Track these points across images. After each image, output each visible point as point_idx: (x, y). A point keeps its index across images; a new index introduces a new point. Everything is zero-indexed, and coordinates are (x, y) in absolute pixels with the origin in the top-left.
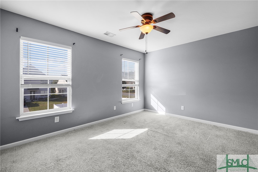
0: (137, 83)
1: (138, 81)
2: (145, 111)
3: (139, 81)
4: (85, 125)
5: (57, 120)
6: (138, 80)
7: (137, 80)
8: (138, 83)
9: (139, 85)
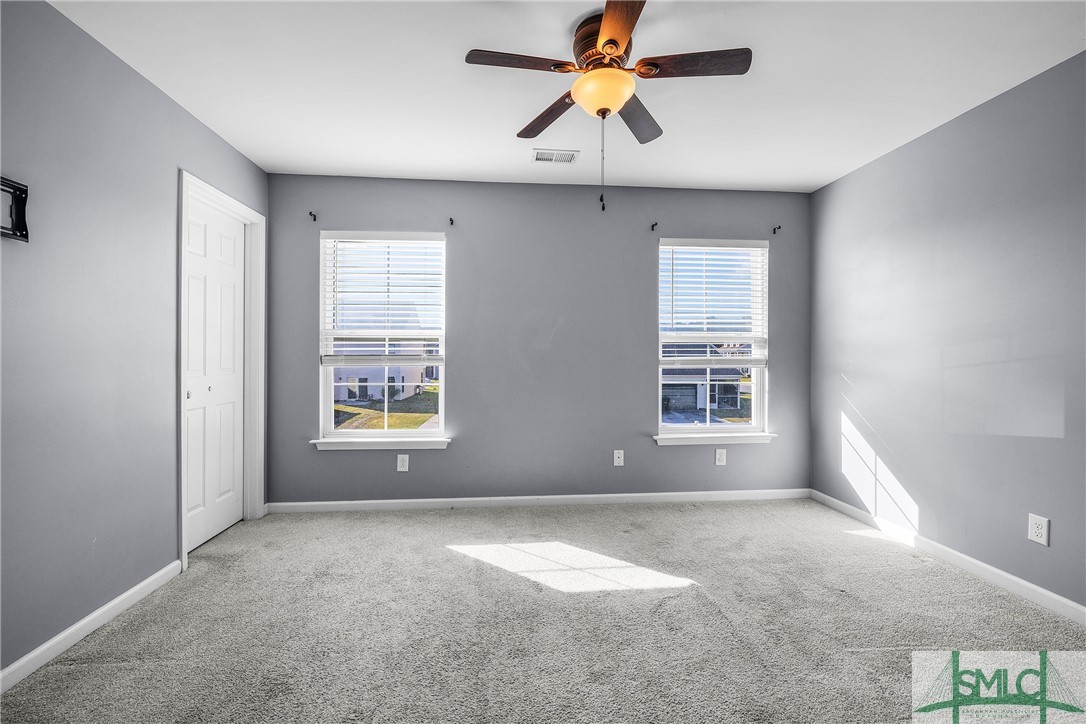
0: (759, 353)
1: (764, 341)
2: (810, 499)
3: (773, 342)
4: (487, 499)
5: (403, 464)
6: (766, 336)
7: (760, 335)
8: (766, 352)
9: (770, 363)
